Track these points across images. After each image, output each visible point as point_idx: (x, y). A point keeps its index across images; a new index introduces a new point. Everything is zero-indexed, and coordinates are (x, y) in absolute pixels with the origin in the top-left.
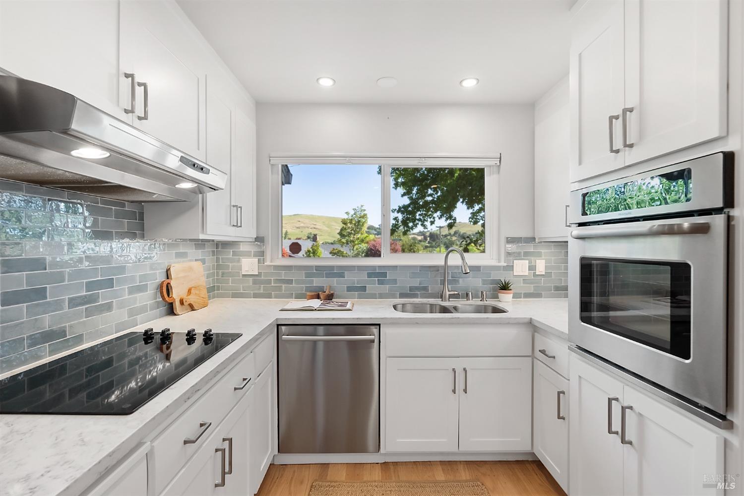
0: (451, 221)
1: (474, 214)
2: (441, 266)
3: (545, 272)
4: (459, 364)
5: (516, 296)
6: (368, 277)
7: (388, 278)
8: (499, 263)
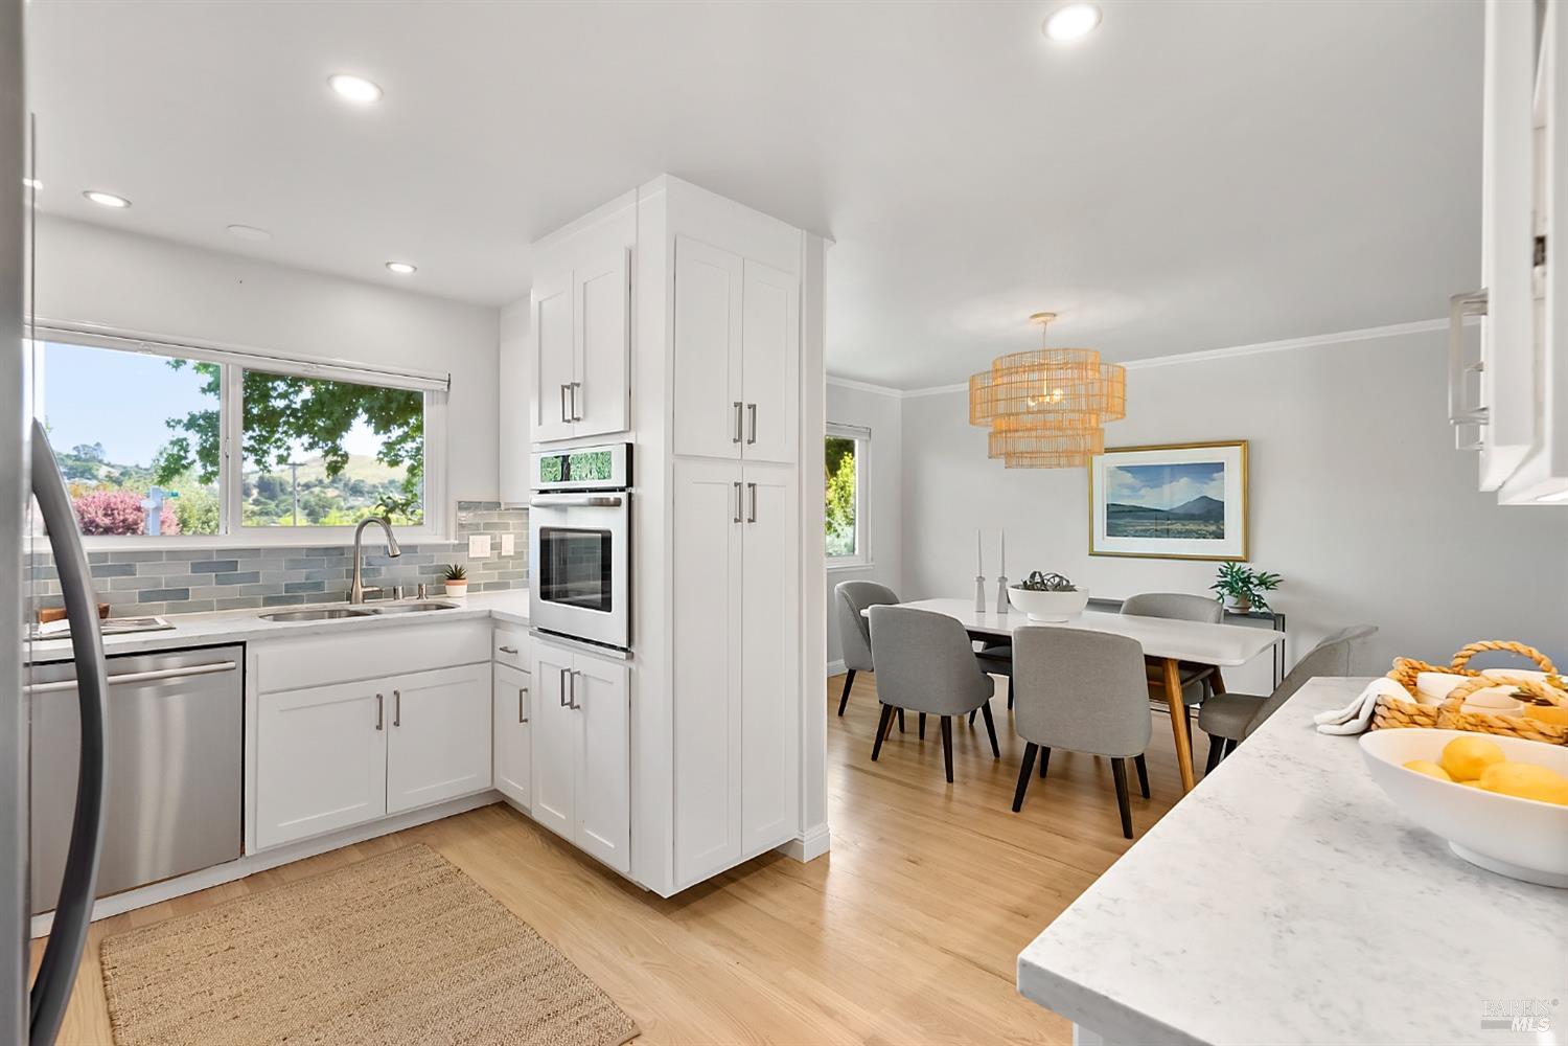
0: (335, 458)
1: (389, 445)
2: (349, 547)
3: (515, 552)
4: (386, 687)
5: (472, 588)
6: (192, 572)
7: (239, 572)
8: (447, 539)
